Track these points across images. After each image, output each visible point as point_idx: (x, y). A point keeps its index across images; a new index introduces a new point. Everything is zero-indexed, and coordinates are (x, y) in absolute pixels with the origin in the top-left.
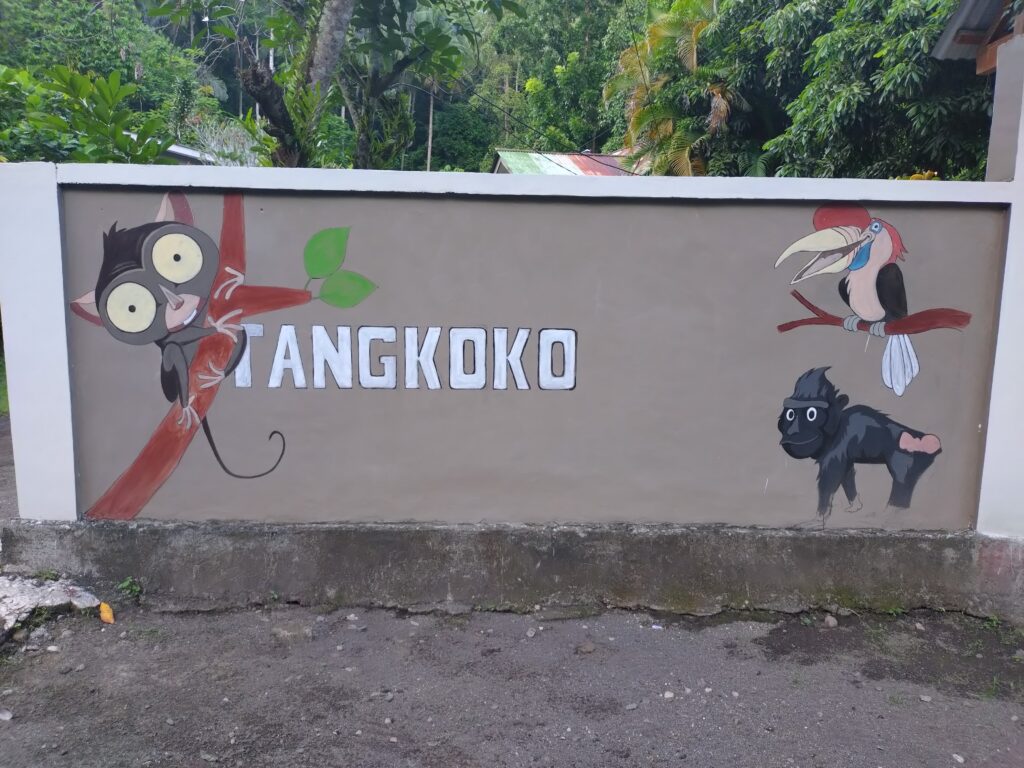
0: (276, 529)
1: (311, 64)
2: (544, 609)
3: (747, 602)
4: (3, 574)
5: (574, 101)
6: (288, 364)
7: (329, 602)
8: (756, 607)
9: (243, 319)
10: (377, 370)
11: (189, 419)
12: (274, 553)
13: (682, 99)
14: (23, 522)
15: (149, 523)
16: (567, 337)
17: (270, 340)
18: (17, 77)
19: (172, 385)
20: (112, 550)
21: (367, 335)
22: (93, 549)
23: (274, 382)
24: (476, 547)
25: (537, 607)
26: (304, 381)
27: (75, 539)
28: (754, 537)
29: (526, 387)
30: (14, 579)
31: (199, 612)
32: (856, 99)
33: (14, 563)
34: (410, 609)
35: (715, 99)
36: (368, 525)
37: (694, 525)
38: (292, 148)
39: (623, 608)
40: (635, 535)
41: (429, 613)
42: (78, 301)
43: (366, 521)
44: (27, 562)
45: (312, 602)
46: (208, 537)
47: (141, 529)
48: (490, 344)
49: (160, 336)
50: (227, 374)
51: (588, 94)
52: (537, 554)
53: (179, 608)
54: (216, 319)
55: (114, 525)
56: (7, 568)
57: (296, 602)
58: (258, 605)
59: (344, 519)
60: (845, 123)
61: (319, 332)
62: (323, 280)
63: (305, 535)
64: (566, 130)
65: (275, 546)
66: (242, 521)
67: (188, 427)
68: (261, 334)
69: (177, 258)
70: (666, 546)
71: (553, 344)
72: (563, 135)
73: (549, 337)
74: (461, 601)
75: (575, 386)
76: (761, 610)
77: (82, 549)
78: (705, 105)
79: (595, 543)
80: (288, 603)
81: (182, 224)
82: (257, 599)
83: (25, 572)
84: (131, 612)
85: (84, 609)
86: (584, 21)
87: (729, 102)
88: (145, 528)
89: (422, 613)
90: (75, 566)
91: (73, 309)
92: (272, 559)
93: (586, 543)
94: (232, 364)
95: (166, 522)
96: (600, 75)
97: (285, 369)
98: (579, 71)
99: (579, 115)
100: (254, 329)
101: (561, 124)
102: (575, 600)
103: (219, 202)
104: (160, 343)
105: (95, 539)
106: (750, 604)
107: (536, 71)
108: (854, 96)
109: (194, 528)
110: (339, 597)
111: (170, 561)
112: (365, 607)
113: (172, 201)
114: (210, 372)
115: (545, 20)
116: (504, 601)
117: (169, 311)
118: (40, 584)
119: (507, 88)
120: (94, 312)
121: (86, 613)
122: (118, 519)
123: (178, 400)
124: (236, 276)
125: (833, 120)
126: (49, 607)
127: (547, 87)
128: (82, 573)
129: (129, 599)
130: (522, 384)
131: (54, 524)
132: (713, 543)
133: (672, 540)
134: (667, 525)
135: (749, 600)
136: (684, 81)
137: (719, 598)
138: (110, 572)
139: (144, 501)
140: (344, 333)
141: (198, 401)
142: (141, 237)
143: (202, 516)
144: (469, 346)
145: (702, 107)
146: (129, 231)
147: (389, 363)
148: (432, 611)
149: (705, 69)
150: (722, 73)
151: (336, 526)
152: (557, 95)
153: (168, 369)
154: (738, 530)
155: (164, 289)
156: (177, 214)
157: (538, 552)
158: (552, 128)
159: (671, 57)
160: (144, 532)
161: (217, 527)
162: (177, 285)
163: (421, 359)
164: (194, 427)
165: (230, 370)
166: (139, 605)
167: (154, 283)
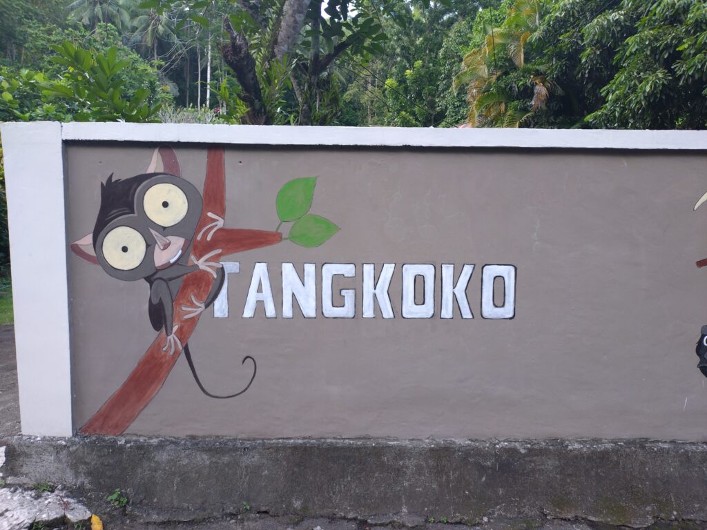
0: (247, 444)
1: (276, 42)
2: (492, 520)
3: (675, 513)
4: (6, 486)
5: (419, 94)
6: (260, 297)
7: (295, 513)
8: (684, 517)
9: (222, 258)
10: (338, 301)
11: (173, 346)
12: (246, 467)
13: (511, 88)
14: (24, 438)
15: (135, 438)
16: (507, 272)
17: (246, 275)
18: (36, 77)
19: (158, 316)
20: (102, 464)
21: (329, 270)
22: (86, 463)
23: (248, 313)
24: (426, 461)
25: (485, 519)
26: (274, 312)
27: (70, 454)
28: (677, 452)
29: (470, 316)
30: (15, 491)
31: (179, 522)
32: (661, 82)
33: (16, 475)
34: (369, 521)
35: (537, 87)
36: (329, 441)
37: (620, 440)
38: (259, 112)
39: (562, 519)
40: (571, 450)
41: (387, 525)
42: (77, 242)
43: (326, 436)
44: (26, 475)
45: (281, 513)
46: (187, 452)
47: (129, 445)
48: (438, 279)
49: (149, 273)
50: (207, 306)
51: (429, 89)
52: (482, 469)
53: (162, 518)
54: (199, 257)
55: (104, 441)
56: (10, 480)
57: (266, 512)
58: (232, 515)
59: (307, 435)
60: (651, 101)
61: (288, 269)
62: (293, 223)
63: (275, 451)
64: (413, 114)
65: (246, 460)
66: (218, 437)
67: (172, 353)
68: (238, 271)
69: (165, 204)
70: (598, 461)
71: (495, 278)
72: (411, 117)
73: (491, 272)
74: (416, 513)
75: (514, 316)
76: (689, 520)
77: (76, 463)
78: (529, 91)
79: (535, 458)
80: (259, 512)
81: (171, 176)
82: (231, 509)
83: (25, 484)
84: (119, 522)
85: (77, 523)
86: (426, 39)
87: (547, 89)
88: (132, 444)
89: (381, 525)
90: (69, 478)
91: (73, 250)
92: (244, 473)
93: (526, 459)
94: (211, 297)
95: (150, 438)
96: (437, 76)
97: (257, 301)
98: (423, 74)
99: (422, 104)
100: (231, 267)
101: (409, 110)
102: (520, 513)
103: (202, 157)
104: (149, 279)
105: (88, 454)
106: (678, 514)
107: (392, 74)
108: (659, 79)
109: (175, 443)
110: (305, 508)
111: (154, 473)
112: (328, 517)
113: (161, 154)
114: (192, 305)
115: (399, 39)
116: (454, 513)
117: (157, 251)
118: (37, 497)
119: (370, 87)
120: (92, 252)
121: (78, 526)
122: (107, 434)
123: (164, 329)
124: (217, 220)
125: (642, 98)
126: (46, 521)
127: (400, 85)
128: (75, 485)
129: (116, 509)
130: (467, 314)
131: (52, 440)
132: (641, 458)
133: (604, 455)
134: (597, 441)
135: (677, 511)
136: (513, 75)
137: (648, 508)
138: (100, 483)
139: (132, 419)
140: (310, 269)
141: (180, 330)
142: (134, 186)
143: (182, 432)
144: (419, 280)
145: (527, 93)
146: (124, 181)
147: (349, 295)
148: (390, 523)
149: (530, 66)
150: (542, 68)
151: (300, 441)
152: (406, 90)
153: (155, 301)
154: (661, 445)
155: (153, 232)
156: (166, 166)
157: (483, 467)
158: (404, 113)
159: (503, 58)
160: (131, 447)
161: (195, 443)
162: (164, 228)
163: (377, 291)
164: (177, 353)
165: (210, 303)
166: (126, 515)
167: (145, 226)
